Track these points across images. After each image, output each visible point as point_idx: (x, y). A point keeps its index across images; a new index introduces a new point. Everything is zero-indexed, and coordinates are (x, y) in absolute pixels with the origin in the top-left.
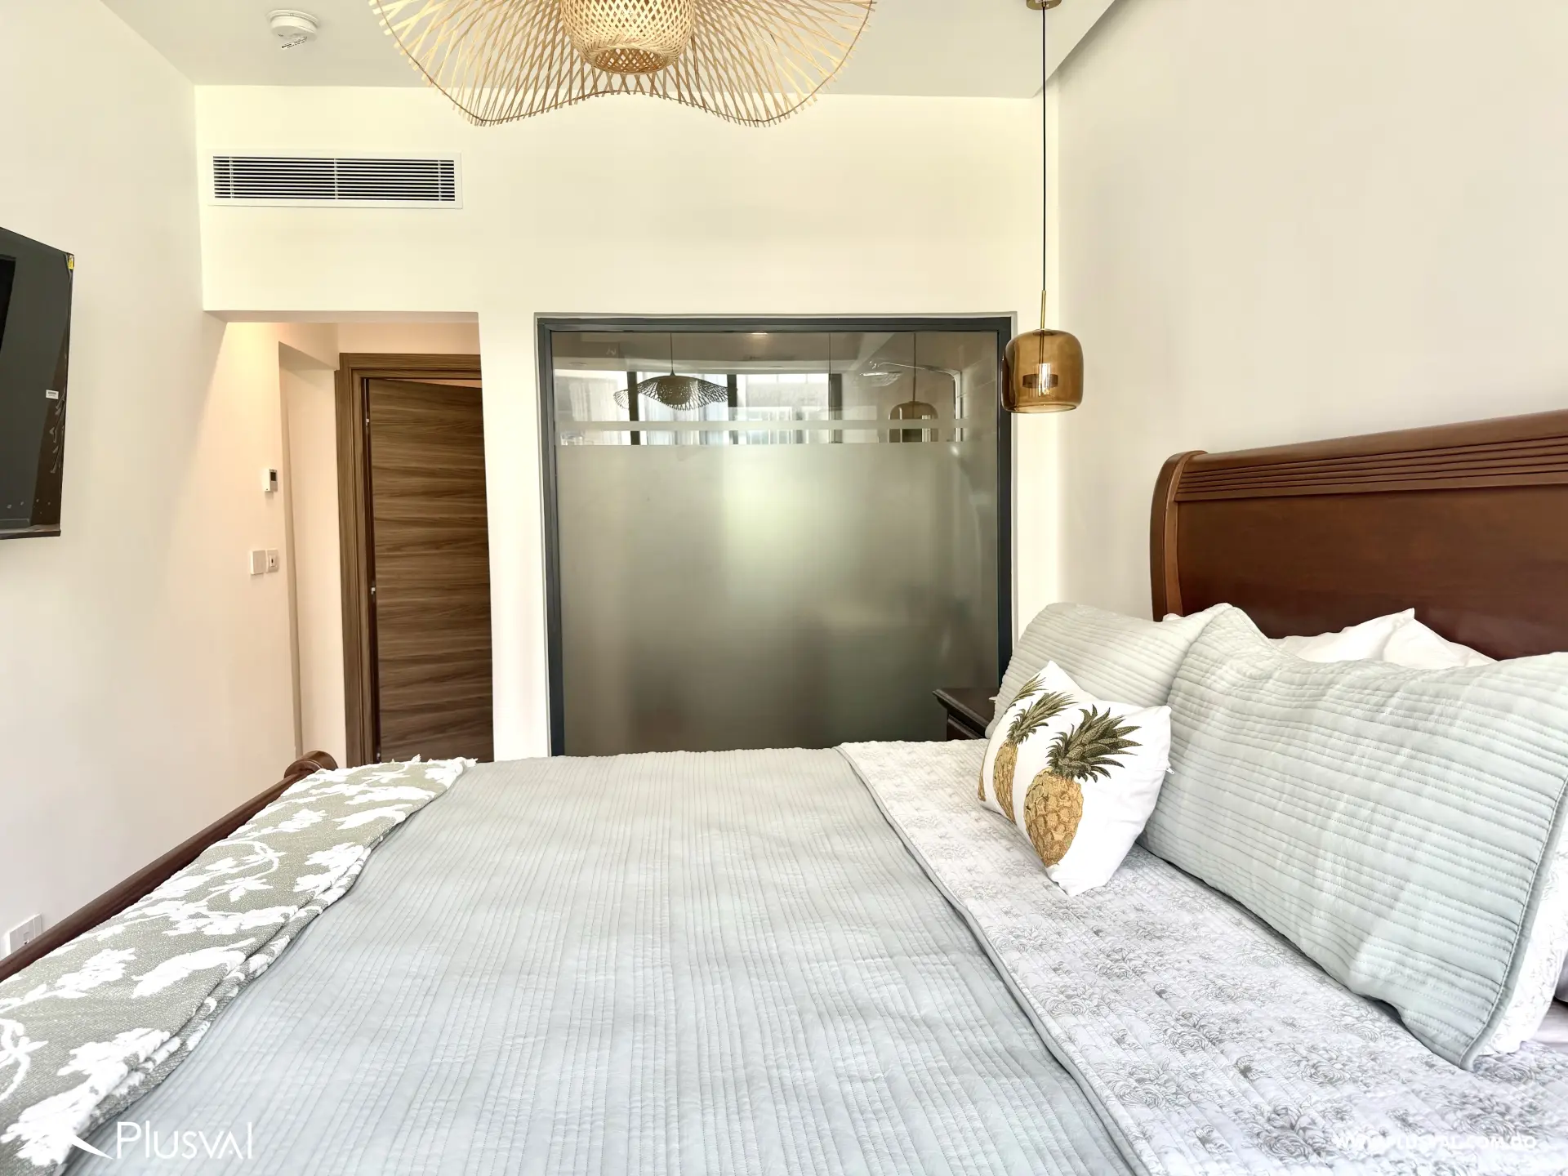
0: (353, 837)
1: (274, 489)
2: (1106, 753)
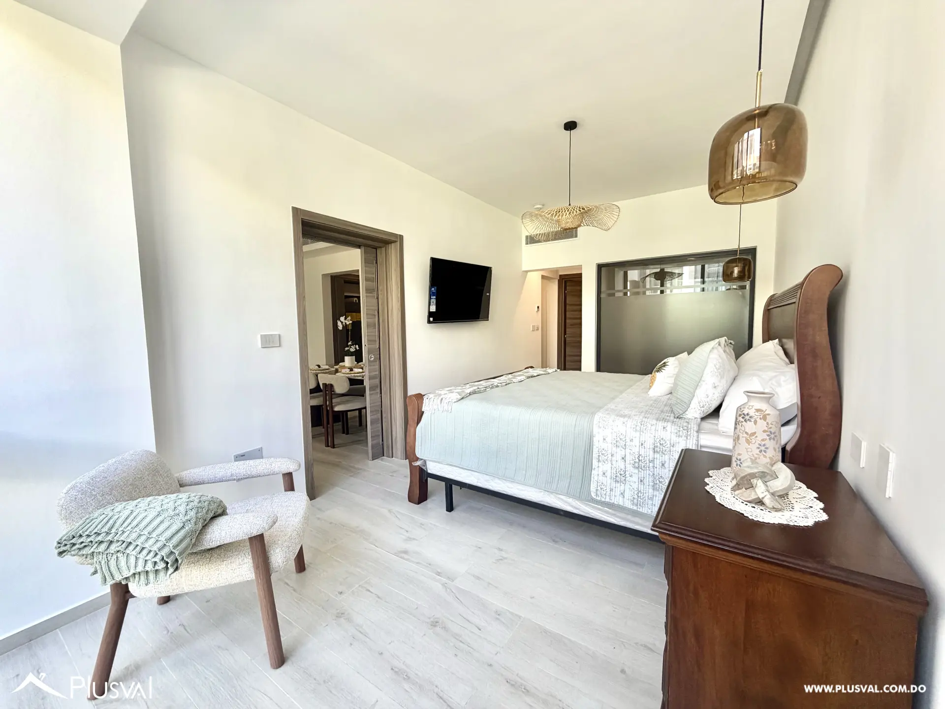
0: (524, 376)
1: (538, 310)
2: (662, 367)
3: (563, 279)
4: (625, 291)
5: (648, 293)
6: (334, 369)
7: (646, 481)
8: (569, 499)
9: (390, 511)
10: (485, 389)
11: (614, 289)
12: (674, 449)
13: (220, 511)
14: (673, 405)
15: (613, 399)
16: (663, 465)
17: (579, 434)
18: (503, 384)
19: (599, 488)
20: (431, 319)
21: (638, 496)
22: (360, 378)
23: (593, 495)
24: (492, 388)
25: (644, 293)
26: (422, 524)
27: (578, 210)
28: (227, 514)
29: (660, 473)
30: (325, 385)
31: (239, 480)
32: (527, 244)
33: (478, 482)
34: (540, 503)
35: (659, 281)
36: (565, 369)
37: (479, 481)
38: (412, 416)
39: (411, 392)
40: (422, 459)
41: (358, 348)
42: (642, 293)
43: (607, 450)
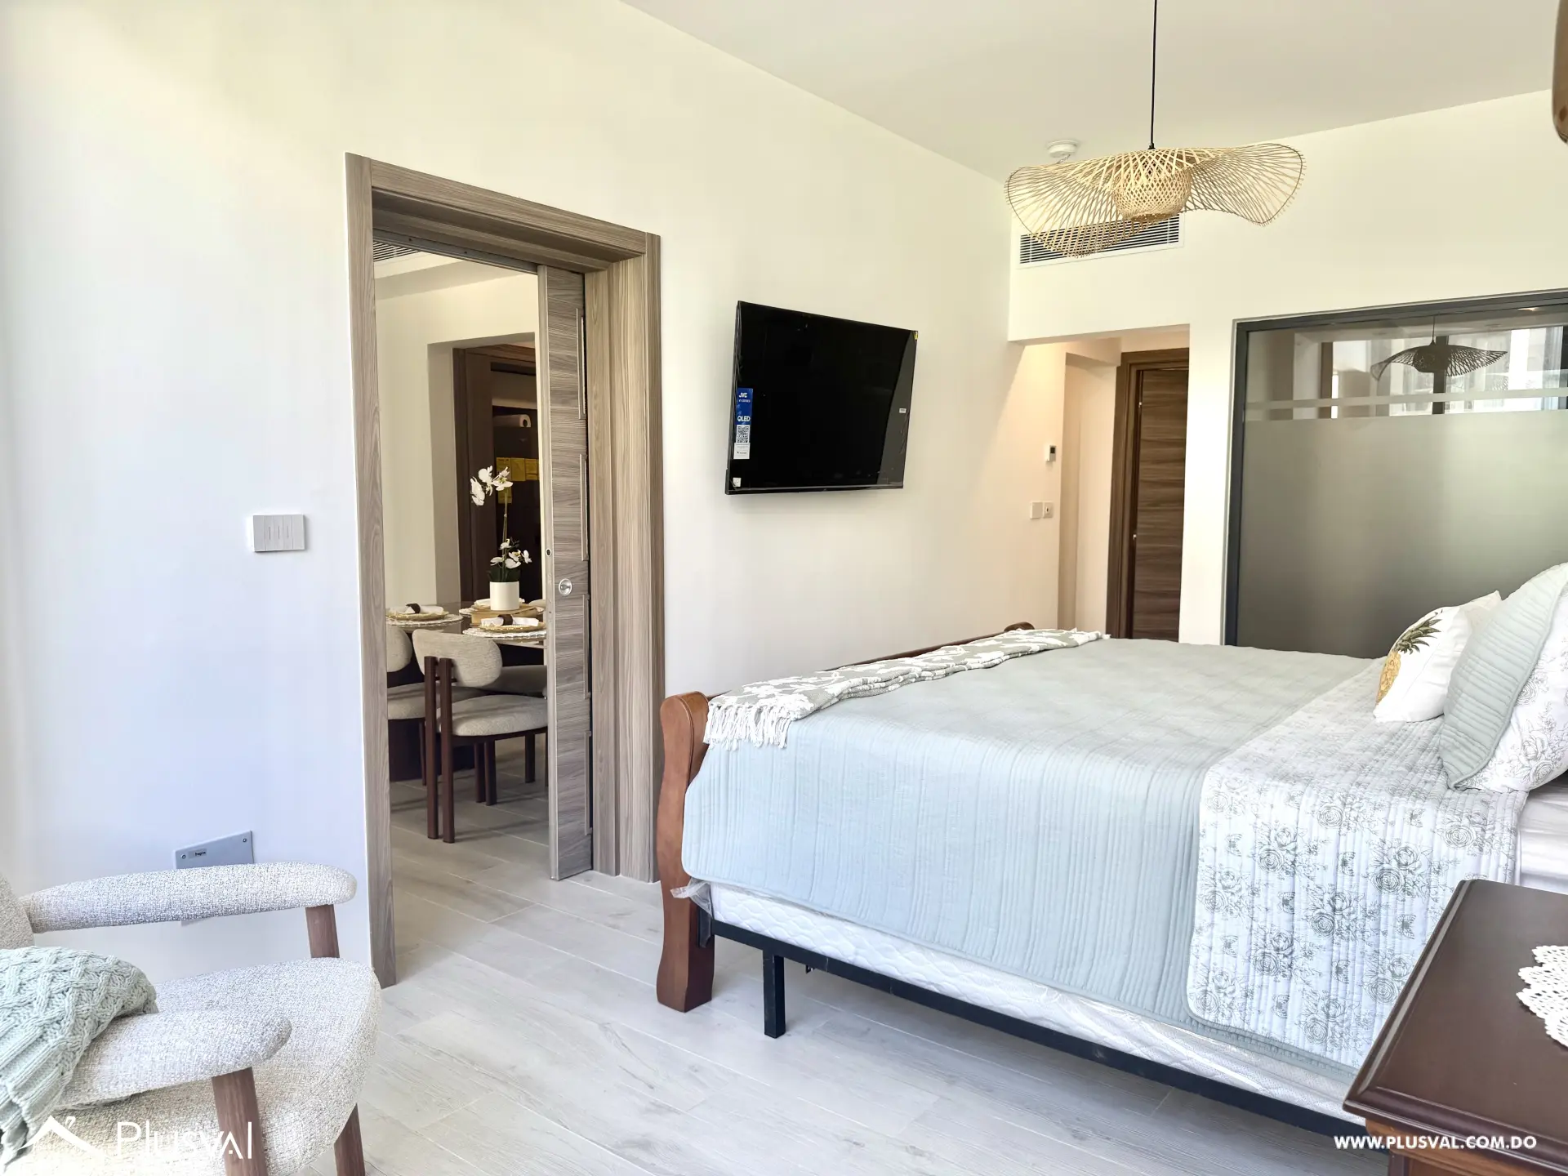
0: (1002, 650)
1: (1052, 459)
2: (1420, 636)
3: (1131, 365)
4: (1324, 403)
5: (1396, 410)
6: (461, 617)
7: (1355, 971)
8: (1122, 1016)
9: (604, 1027)
10: (883, 684)
11: (1290, 396)
12: (1442, 880)
13: (137, 1001)
14: (1444, 749)
15: (1265, 725)
16: (1405, 925)
17: (1156, 826)
18: (937, 672)
19: (1211, 987)
20: (737, 482)
21: (1328, 1016)
22: (531, 644)
23: (1194, 1006)
24: (906, 682)
25: (1383, 411)
26: (695, 1069)
27: (1174, 165)
28: (156, 1012)
29: (1397, 951)
30: (432, 662)
31: (188, 920)
32: (1025, 259)
33: (856, 954)
34: (1034, 1022)
35: (1431, 375)
36: (1130, 635)
37: (861, 951)
38: (677, 756)
39: (675, 686)
40: (699, 881)
41: (527, 560)
42: (1374, 411)
43: (1237, 875)
